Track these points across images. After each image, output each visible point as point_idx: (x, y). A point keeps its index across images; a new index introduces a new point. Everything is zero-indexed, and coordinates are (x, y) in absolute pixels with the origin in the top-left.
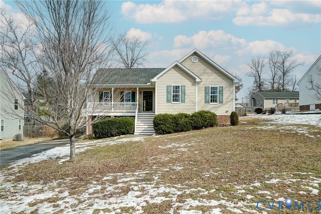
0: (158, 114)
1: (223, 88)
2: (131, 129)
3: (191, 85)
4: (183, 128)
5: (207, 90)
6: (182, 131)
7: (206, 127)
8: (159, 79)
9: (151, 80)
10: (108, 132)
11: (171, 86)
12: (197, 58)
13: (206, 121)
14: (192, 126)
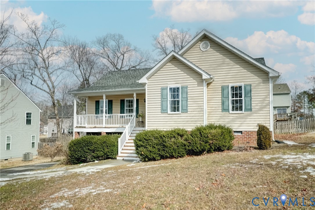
0: (149, 130)
1: (252, 87)
2: (111, 152)
3: (197, 86)
4: (172, 152)
5: (225, 92)
6: (172, 157)
7: (209, 152)
8: (149, 79)
9: (137, 81)
10: (81, 156)
11: (167, 89)
12: (209, 44)
13: (207, 142)
14: (185, 149)
